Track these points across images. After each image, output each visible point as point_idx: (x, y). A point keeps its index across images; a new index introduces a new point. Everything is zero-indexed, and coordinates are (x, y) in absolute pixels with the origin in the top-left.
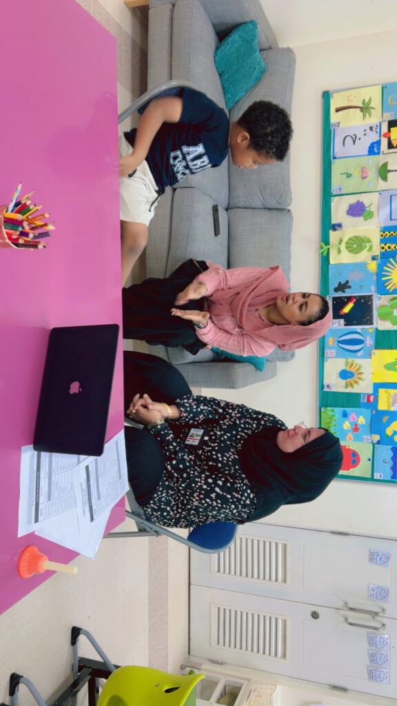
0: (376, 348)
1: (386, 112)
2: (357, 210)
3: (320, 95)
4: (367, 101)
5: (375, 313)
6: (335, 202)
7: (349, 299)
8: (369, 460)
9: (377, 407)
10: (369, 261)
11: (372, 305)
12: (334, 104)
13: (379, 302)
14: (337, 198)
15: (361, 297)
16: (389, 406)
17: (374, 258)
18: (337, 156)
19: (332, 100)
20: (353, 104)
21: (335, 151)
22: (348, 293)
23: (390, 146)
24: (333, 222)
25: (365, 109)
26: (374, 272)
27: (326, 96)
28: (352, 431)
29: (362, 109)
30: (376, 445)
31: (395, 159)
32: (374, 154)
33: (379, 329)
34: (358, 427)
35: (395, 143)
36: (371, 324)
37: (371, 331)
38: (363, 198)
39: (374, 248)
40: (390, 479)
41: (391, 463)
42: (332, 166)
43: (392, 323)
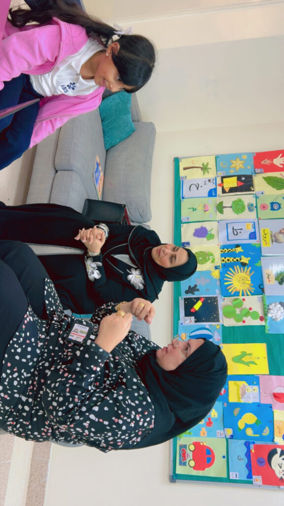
0: (223, 343)
1: (219, 171)
2: (201, 233)
3: (172, 159)
4: (205, 164)
5: (220, 312)
6: (184, 227)
7: (198, 299)
8: (224, 457)
9: (228, 400)
10: (213, 269)
11: (217, 305)
12: (182, 165)
13: (223, 303)
14: (185, 225)
15: (207, 298)
16: (239, 398)
17: (216, 268)
18: (185, 197)
19: (180, 163)
20: (196, 165)
21: (184, 194)
22: (197, 295)
23: (224, 191)
24: (183, 241)
25: (204, 168)
26: (217, 278)
27: (177, 161)
28: (205, 425)
29: (202, 169)
30: (230, 440)
31: (229, 200)
32: (213, 196)
33: (225, 325)
34: (211, 421)
35: (227, 190)
36: (218, 321)
37: (218, 327)
38: (205, 225)
39: (216, 260)
40: (246, 479)
41: (246, 460)
42: (182, 203)
43: (235, 320)
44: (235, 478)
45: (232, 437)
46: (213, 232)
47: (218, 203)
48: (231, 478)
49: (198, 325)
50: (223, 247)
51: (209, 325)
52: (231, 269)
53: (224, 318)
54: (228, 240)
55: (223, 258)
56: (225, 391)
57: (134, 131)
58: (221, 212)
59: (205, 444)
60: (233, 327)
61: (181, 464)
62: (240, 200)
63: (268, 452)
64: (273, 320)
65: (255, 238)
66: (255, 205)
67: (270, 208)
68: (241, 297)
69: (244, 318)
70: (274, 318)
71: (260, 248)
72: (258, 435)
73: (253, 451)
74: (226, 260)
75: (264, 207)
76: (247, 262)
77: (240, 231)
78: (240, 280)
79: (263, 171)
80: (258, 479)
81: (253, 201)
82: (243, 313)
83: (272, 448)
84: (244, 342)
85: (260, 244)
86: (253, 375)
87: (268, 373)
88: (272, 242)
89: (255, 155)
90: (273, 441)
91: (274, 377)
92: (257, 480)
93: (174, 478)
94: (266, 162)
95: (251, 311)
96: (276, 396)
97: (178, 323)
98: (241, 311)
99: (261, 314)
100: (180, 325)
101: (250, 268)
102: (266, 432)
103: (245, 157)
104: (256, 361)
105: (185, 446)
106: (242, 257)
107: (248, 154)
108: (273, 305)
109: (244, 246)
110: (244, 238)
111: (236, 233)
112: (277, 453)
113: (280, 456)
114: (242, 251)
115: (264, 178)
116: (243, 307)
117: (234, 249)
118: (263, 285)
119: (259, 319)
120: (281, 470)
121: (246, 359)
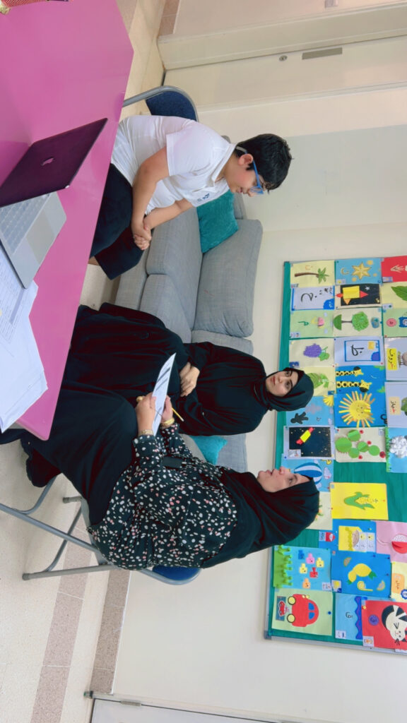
0: (335, 481)
1: (339, 278)
2: (313, 351)
3: (282, 263)
5: (333, 446)
6: (292, 344)
7: (305, 429)
8: (330, 613)
9: (337, 547)
10: (326, 395)
11: (329, 436)
12: (293, 271)
13: (335, 435)
14: (293, 342)
15: (318, 429)
16: (350, 546)
17: (330, 393)
18: (296, 308)
19: (291, 269)
20: (311, 272)
21: (294, 305)
22: (305, 424)
23: (343, 303)
24: (291, 360)
25: (321, 275)
26: (331, 405)
27: (287, 265)
28: (309, 575)
29: (318, 276)
30: (337, 594)
31: (348, 313)
32: (328, 308)
33: (337, 461)
34: (316, 571)
35: (347, 302)
36: (330, 455)
37: (328, 463)
38: (319, 343)
39: (330, 384)
40: (355, 639)
41: (356, 618)
42: (291, 316)
43: (350, 455)
44: (341, 637)
45: (340, 590)
46: (328, 351)
47: (335, 316)
48: (337, 637)
49: (306, 460)
50: (339, 369)
51: (318, 460)
52: (347, 395)
53: (337, 453)
54: (346, 361)
55: (339, 382)
56: (334, 537)
57: (236, 231)
58: (339, 327)
59: (307, 597)
60: (347, 464)
61: (278, 618)
62: (362, 314)
63: (383, 608)
64: (397, 456)
65: (379, 360)
66: (380, 320)
67: (399, 324)
68: (359, 429)
69: (361, 454)
70: (397, 454)
71: (384, 372)
72: (371, 590)
73: (365, 608)
74: (342, 384)
75: (391, 323)
76: (368, 388)
77: (361, 350)
78: (357, 409)
79: (392, 279)
80: (369, 640)
81: (379, 316)
82: (360, 447)
83: (388, 605)
84: (359, 481)
85: (385, 367)
86: (369, 520)
87: (387, 518)
88: (400, 364)
89: (383, 260)
90: (389, 597)
91: (393, 523)
92: (367, 641)
93: (270, 634)
94: (397, 269)
95: (370, 445)
96: (396, 546)
97: (280, 457)
98: (357, 445)
99: (381, 449)
100: (283, 459)
101: (371, 395)
102: (382, 586)
103: (370, 263)
104: (374, 504)
105: (284, 598)
106: (363, 381)
107: (375, 259)
108: (397, 439)
109: (364, 368)
110: (365, 359)
111: (355, 353)
112: (392, 610)
113: (398, 614)
114: (362, 374)
115: (393, 288)
116: (360, 440)
117: (352, 372)
118: (385, 415)
119: (379, 456)
120: (397, 631)
121: (361, 501)
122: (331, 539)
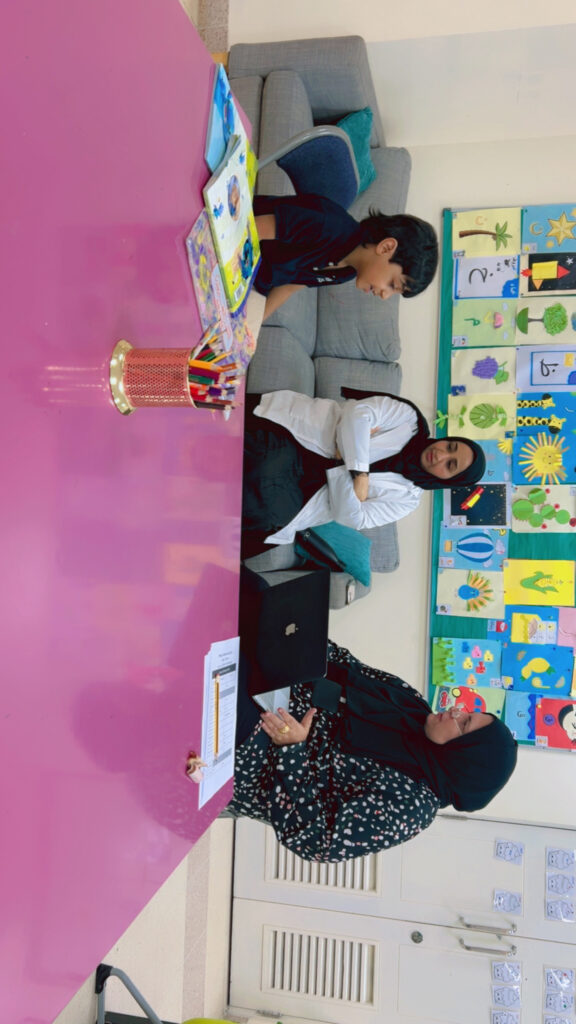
0: (509, 558)
1: (526, 243)
2: (486, 369)
3: (440, 212)
4: (501, 226)
5: (509, 510)
6: (456, 357)
8: (498, 712)
9: (509, 638)
10: (502, 438)
11: (504, 497)
12: (458, 227)
13: (513, 494)
14: (458, 352)
15: (489, 487)
16: (526, 637)
17: (508, 435)
18: (461, 295)
19: (454, 221)
20: (484, 229)
21: (458, 289)
23: (531, 287)
24: (455, 382)
25: (499, 236)
26: (508, 453)
27: (448, 215)
28: (474, 671)
29: (494, 236)
30: (509, 692)
31: (539, 305)
32: (511, 296)
33: (514, 531)
34: (484, 666)
35: (538, 285)
36: (504, 523)
37: (502, 533)
38: (495, 354)
39: (509, 421)
40: (526, 740)
41: (528, 717)
42: (455, 309)
43: (531, 523)
45: (511, 688)
46: (508, 368)
47: (519, 311)
49: (472, 530)
50: (523, 398)
51: (489, 530)
52: (531, 438)
53: (514, 520)
54: (532, 384)
55: (520, 418)
56: (506, 627)
58: (524, 330)
59: (475, 691)
60: (527, 534)
62: (559, 308)
63: (561, 708)
68: (544, 487)
69: (546, 522)
72: (548, 687)
73: (540, 706)
76: (560, 427)
77: (551, 368)
78: (544, 458)
82: (545, 512)
84: (541, 558)
86: (551, 607)
87: (573, 604)
90: (569, 695)
92: (541, 741)
95: (557, 510)
97: (439, 525)
98: (541, 510)
99: (572, 515)
100: (442, 528)
101: (563, 439)
102: (561, 683)
104: (557, 587)
106: (553, 417)
109: (557, 397)
110: (558, 382)
111: (545, 373)
114: (554, 405)
116: (546, 503)
117: (540, 402)
119: (568, 524)
121: (541, 583)
122: (502, 629)
